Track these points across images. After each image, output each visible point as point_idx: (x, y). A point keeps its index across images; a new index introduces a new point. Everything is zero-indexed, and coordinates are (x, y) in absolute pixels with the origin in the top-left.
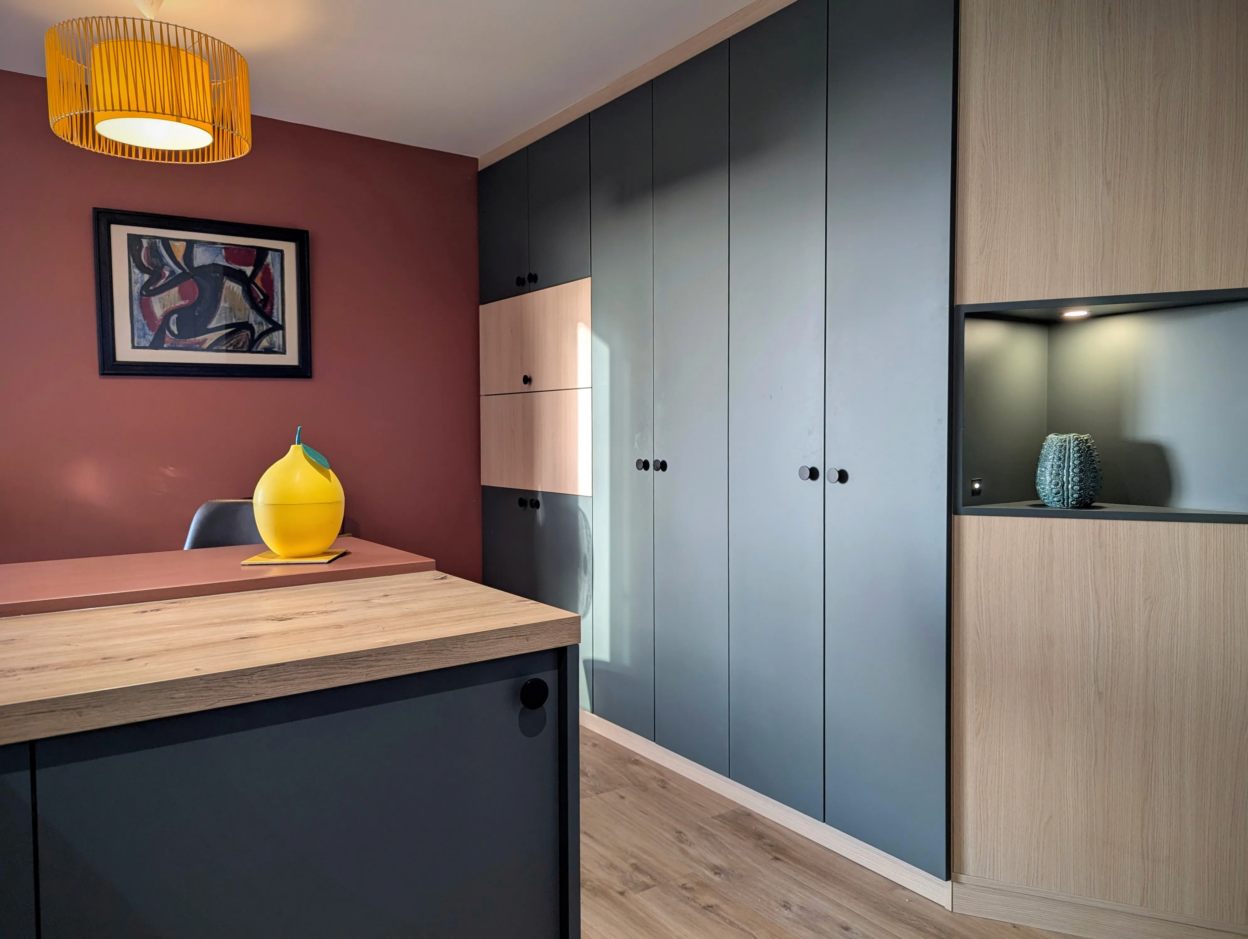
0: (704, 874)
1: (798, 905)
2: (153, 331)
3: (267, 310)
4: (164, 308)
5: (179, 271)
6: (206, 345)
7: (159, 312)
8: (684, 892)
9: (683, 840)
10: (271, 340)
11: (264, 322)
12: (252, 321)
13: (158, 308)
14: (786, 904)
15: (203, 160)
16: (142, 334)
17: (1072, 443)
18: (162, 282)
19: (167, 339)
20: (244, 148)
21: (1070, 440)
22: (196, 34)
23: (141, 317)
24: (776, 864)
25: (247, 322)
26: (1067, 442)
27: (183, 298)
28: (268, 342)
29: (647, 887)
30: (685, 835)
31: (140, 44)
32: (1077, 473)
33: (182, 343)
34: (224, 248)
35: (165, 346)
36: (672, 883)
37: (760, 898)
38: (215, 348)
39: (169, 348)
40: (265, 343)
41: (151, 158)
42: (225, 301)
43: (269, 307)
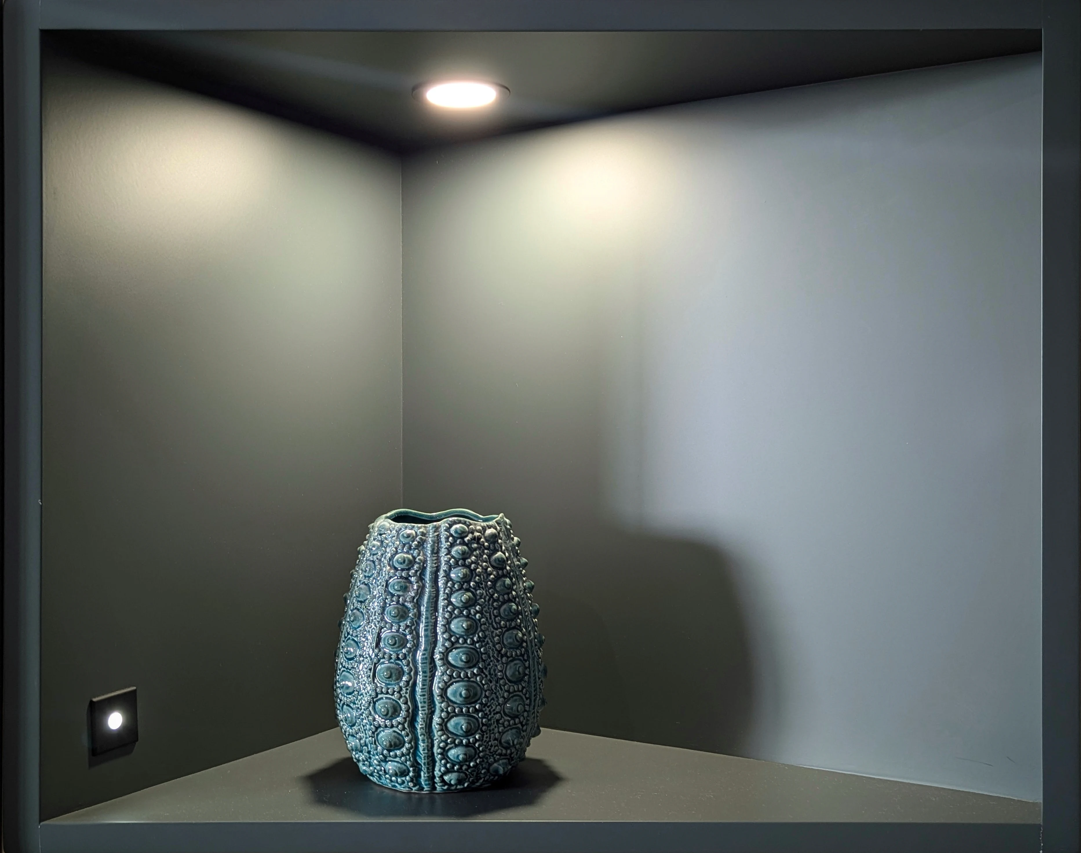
17: (443, 552)
21: (437, 540)
26: (429, 546)
32: (462, 669)
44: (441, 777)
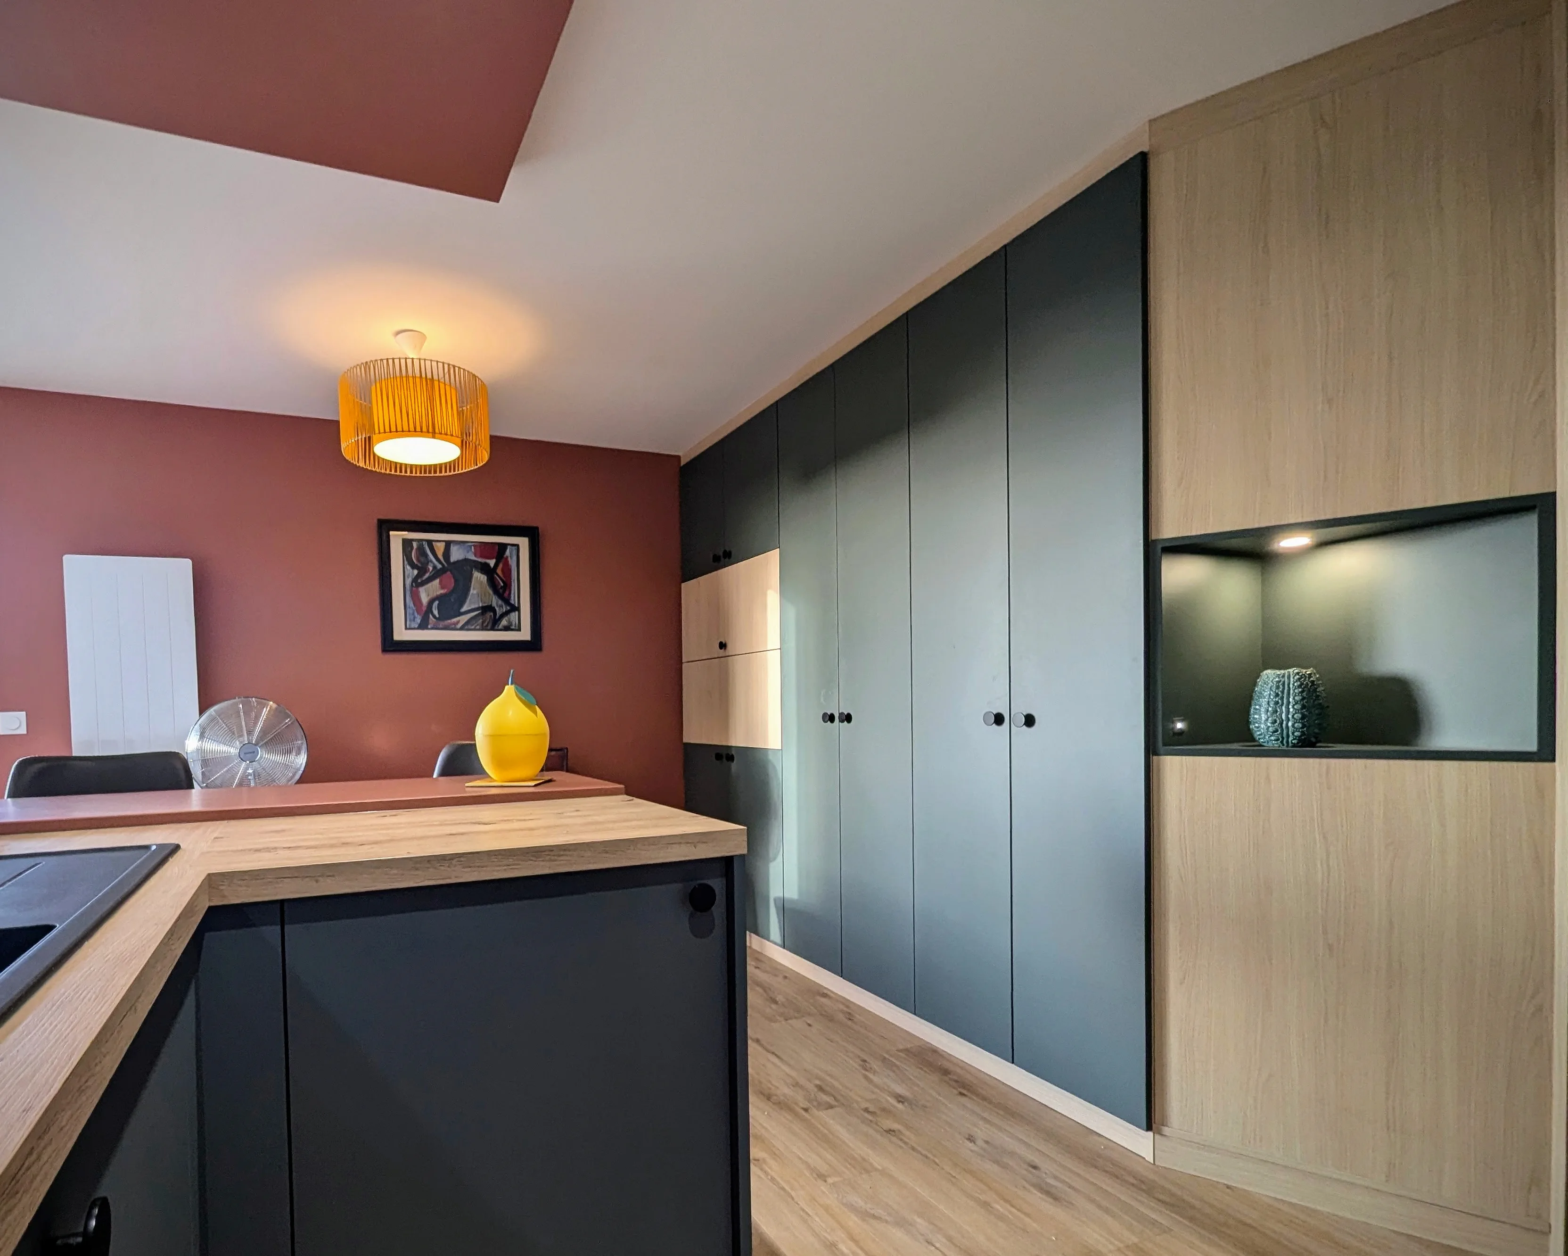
0: (887, 1101)
1: (982, 1139)
2: (420, 616)
3: (506, 595)
4: (428, 596)
5: (439, 566)
6: (459, 626)
7: (425, 600)
8: (866, 1115)
9: (867, 1069)
10: (509, 619)
11: (503, 604)
12: (494, 604)
13: (425, 595)
14: (970, 1137)
15: (454, 471)
16: (412, 618)
17: (1291, 678)
18: (427, 575)
19: (430, 621)
20: (484, 456)
21: (1289, 675)
22: (446, 366)
23: (412, 605)
24: (963, 1100)
25: (491, 605)
26: (1286, 677)
27: (442, 588)
28: (507, 621)
29: (831, 1107)
30: (869, 1063)
31: (404, 379)
32: (1299, 710)
33: (442, 624)
34: (473, 545)
35: (429, 627)
36: (855, 1105)
37: (945, 1129)
38: (466, 627)
39: (432, 629)
40: (504, 622)
41: (416, 473)
42: (474, 589)
43: (507, 592)
44: (1291, 741)
